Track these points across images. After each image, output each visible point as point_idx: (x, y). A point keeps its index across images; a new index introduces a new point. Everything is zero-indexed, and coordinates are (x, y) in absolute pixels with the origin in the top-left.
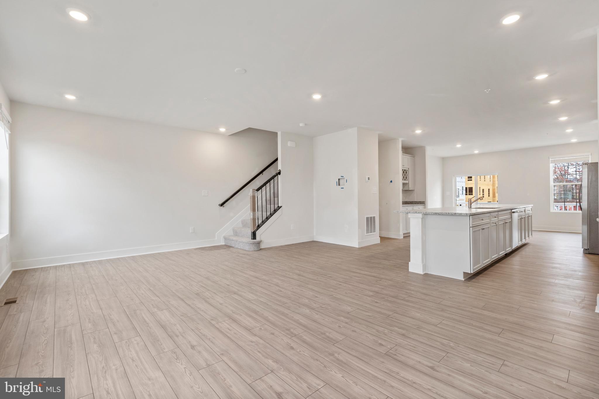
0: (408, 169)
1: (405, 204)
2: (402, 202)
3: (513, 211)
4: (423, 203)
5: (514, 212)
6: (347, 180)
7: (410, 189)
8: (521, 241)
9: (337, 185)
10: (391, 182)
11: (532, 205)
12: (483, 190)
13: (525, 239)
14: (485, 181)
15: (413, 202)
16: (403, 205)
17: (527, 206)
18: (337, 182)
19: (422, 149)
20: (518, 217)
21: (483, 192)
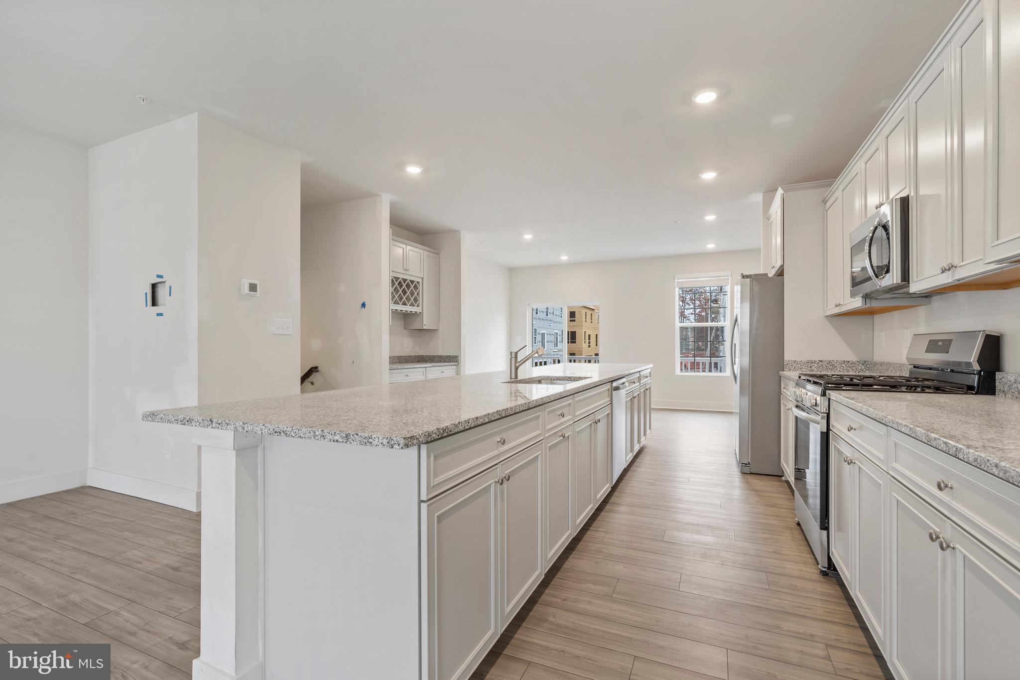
0: (420, 280)
1: (400, 362)
2: (390, 358)
3: (615, 384)
4: (453, 359)
5: (617, 388)
6: (170, 287)
7: (425, 328)
8: (631, 452)
9: (147, 306)
10: (364, 305)
11: (652, 365)
12: (589, 335)
13: (638, 443)
14: (591, 322)
15: (434, 356)
16: (395, 366)
17: (644, 368)
18: (146, 294)
19: (453, 234)
20: (627, 398)
21: (589, 340)
